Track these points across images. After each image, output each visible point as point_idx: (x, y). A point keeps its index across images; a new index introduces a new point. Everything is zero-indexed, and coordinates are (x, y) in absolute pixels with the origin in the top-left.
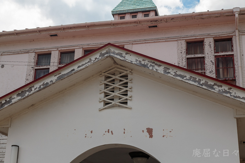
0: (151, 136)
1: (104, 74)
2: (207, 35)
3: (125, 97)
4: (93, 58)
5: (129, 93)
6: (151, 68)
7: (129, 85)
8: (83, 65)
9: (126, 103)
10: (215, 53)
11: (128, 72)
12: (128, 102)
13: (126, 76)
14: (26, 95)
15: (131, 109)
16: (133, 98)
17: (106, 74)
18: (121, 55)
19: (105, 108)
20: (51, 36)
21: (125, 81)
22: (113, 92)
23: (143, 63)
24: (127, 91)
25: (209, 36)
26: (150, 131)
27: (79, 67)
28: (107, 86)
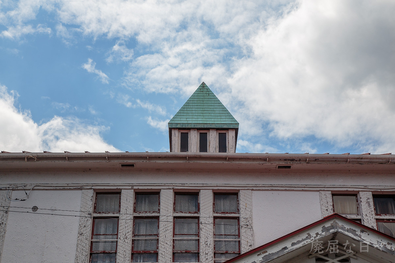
2: (363, 187)
4: (313, 234)
8: (299, 242)
10: (376, 214)
17: (318, 255)
20: (123, 166)
23: (388, 247)
25: (366, 189)
27: (293, 244)
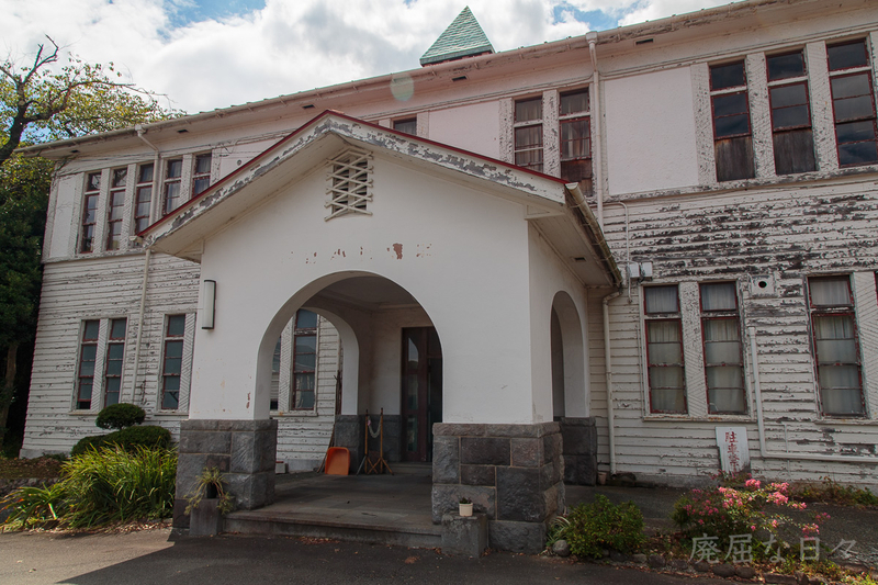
0: (400, 257)
1: (331, 162)
2: (546, 86)
3: (363, 197)
4: (305, 138)
5: (369, 191)
6: (389, 146)
7: (369, 177)
8: (291, 149)
9: (364, 207)
10: (560, 115)
11: (367, 156)
12: (368, 204)
13: (363, 164)
14: (213, 203)
15: (372, 215)
16: (374, 198)
17: (334, 162)
18: (345, 128)
19: (335, 217)
20: (305, 107)
21: (363, 171)
22: (347, 190)
23: (378, 138)
24: (366, 187)
25: (550, 86)
26: (398, 248)
27: (285, 153)
28: (337, 180)
